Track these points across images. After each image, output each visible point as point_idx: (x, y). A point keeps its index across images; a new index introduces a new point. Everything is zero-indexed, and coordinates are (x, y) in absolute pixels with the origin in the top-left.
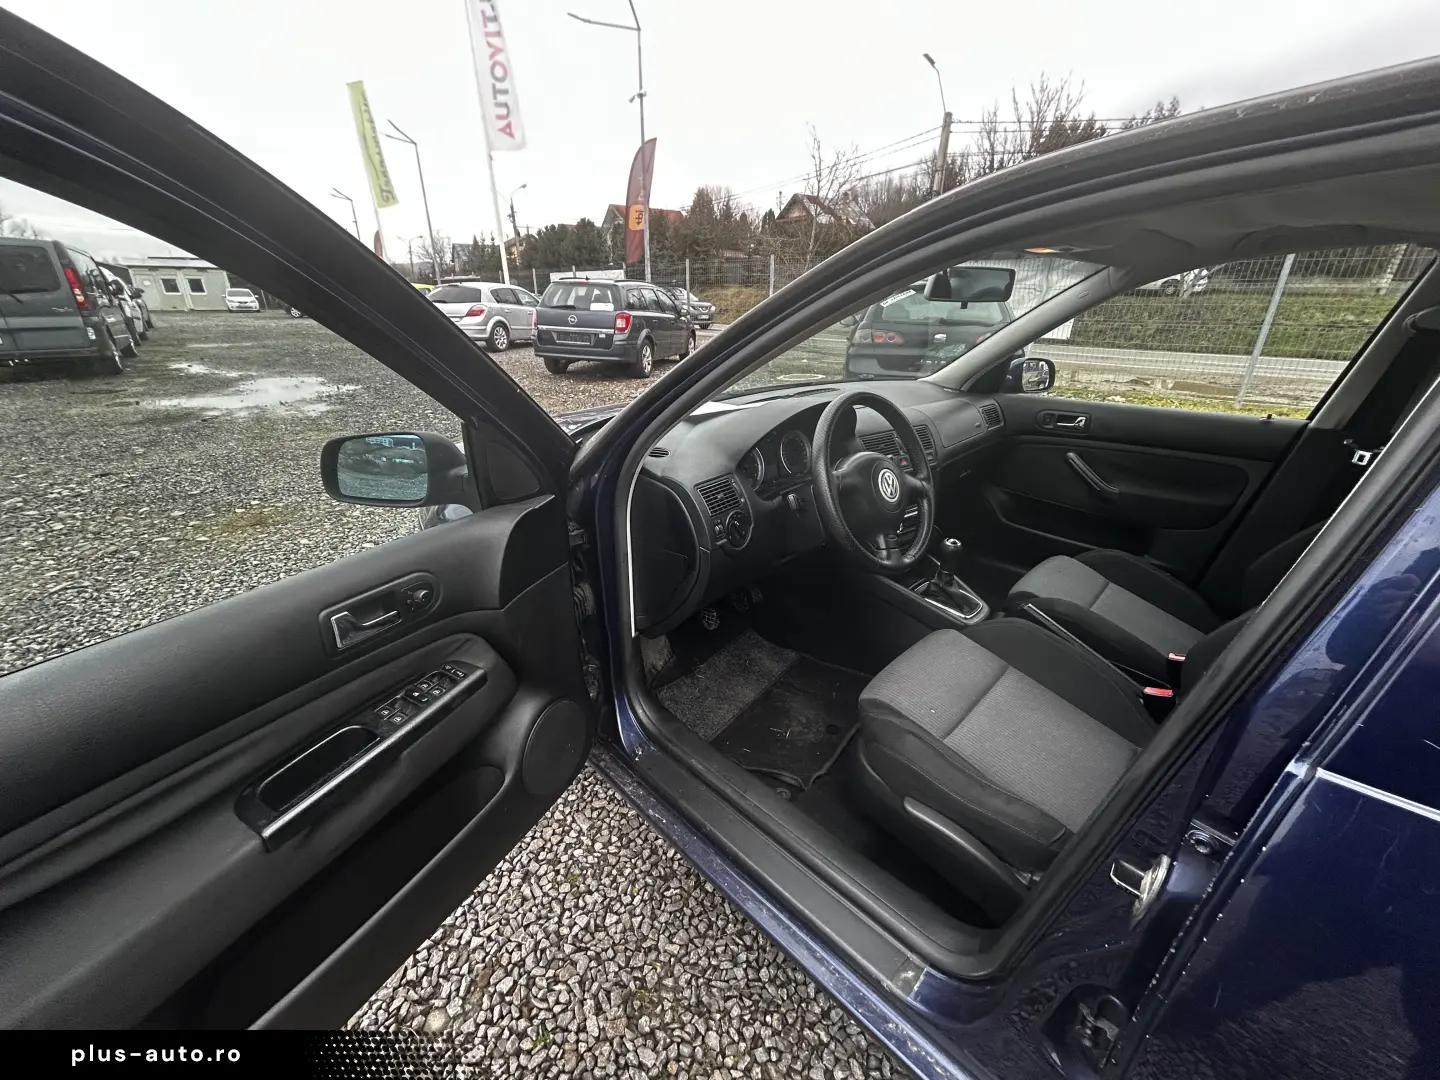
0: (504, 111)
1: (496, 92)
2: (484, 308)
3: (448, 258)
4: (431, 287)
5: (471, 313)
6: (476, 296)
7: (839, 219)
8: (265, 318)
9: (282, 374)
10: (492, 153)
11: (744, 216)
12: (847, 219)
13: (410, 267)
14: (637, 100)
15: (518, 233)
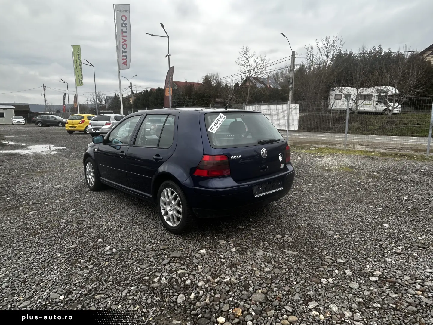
0: (125, 58)
1: (123, 52)
2: (111, 123)
3: (103, 102)
4: (94, 115)
5: (106, 124)
6: (108, 119)
7: (266, 85)
8: (27, 127)
9: (40, 144)
10: (120, 71)
11: (226, 85)
12: (270, 86)
13: (87, 106)
14: (168, 57)
15: (132, 93)
